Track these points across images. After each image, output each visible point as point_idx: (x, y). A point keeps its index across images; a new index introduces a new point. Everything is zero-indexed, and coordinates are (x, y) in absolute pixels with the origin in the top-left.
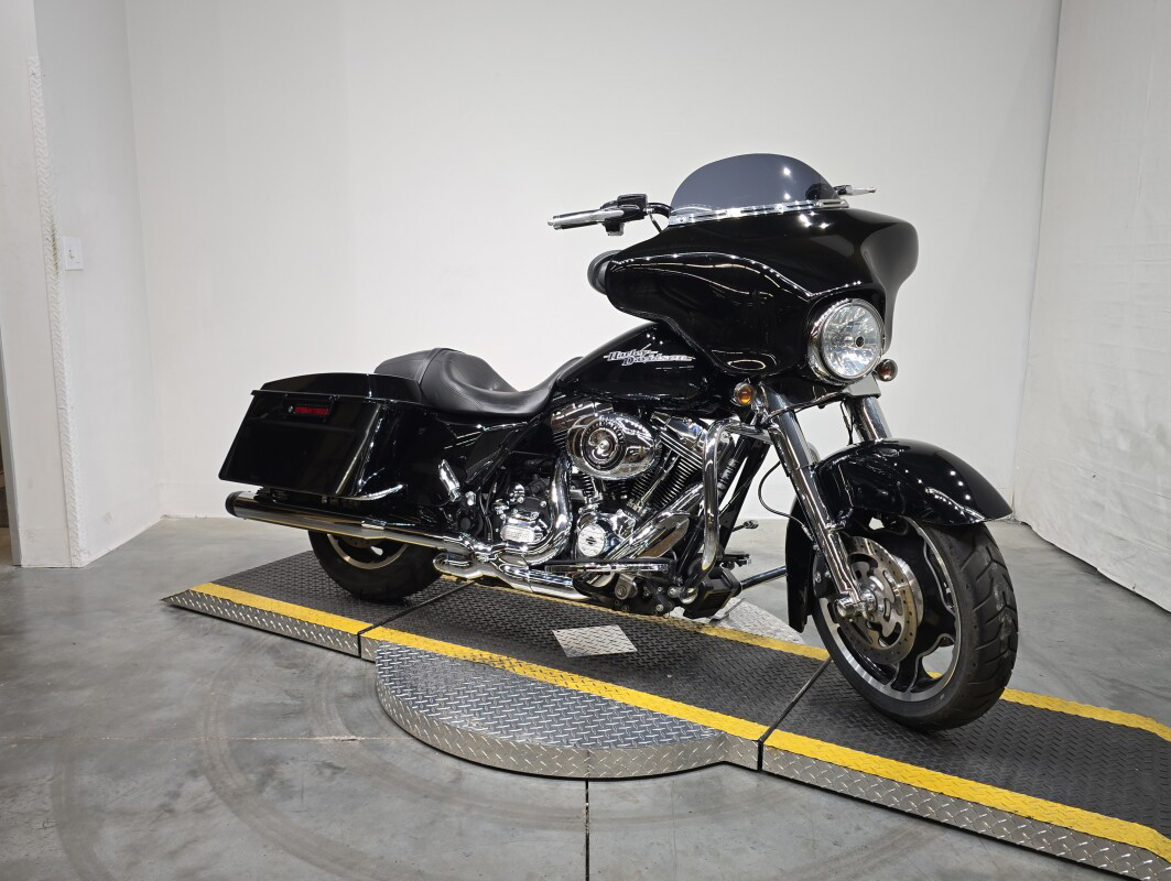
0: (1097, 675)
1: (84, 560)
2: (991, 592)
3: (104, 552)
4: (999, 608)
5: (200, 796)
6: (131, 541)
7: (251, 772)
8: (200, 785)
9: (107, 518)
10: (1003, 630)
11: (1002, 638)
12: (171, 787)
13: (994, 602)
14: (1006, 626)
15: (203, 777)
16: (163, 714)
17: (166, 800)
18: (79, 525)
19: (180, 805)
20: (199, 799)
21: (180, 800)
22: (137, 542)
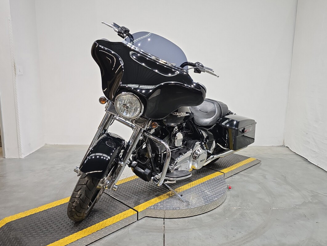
0: (307, 189)
1: (23, 156)
3: (29, 154)
6: (36, 151)
9: (30, 144)
18: (22, 146)
22: (38, 151)
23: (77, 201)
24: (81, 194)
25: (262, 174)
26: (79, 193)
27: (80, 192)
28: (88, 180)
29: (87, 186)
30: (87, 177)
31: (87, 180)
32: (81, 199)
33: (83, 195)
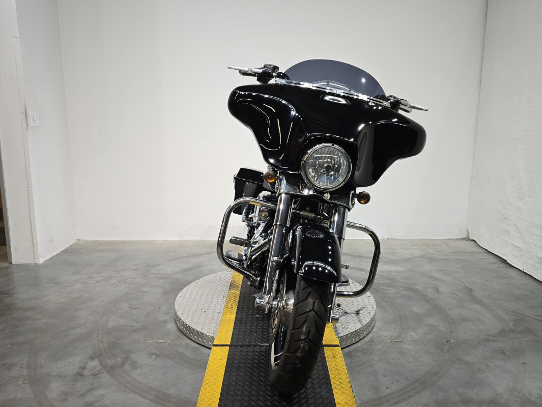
0: (507, 310)
1: (41, 261)
2: (302, 326)
3: (51, 256)
4: (302, 337)
5: (95, 368)
6: (63, 251)
7: (119, 357)
8: (95, 363)
9: (51, 241)
10: (300, 350)
11: (298, 355)
12: (82, 364)
13: (301, 333)
14: (302, 350)
15: (96, 360)
16: (78, 331)
17: (80, 370)
18: (39, 244)
19: (86, 373)
20: (95, 370)
21: (86, 370)
22: (66, 252)
23: (304, 347)
24: (309, 331)
25: (432, 286)
26: (304, 329)
27: (307, 327)
28: (314, 302)
29: (315, 312)
30: (310, 297)
31: (312, 303)
32: (310, 340)
33: (313, 331)
